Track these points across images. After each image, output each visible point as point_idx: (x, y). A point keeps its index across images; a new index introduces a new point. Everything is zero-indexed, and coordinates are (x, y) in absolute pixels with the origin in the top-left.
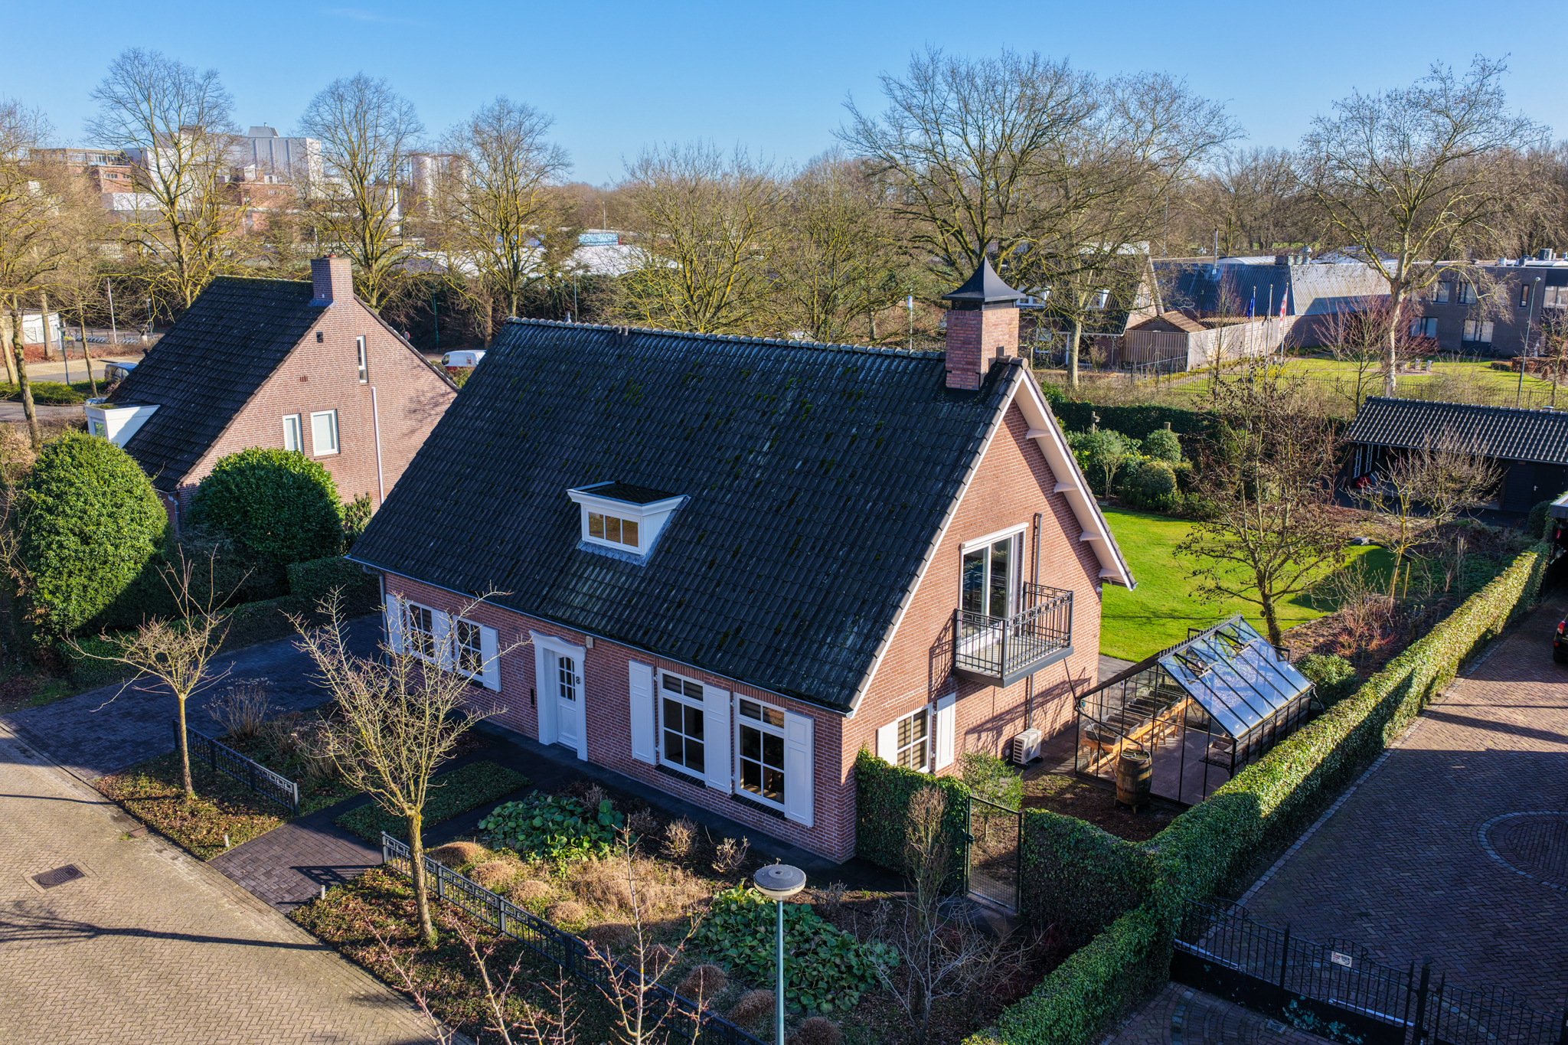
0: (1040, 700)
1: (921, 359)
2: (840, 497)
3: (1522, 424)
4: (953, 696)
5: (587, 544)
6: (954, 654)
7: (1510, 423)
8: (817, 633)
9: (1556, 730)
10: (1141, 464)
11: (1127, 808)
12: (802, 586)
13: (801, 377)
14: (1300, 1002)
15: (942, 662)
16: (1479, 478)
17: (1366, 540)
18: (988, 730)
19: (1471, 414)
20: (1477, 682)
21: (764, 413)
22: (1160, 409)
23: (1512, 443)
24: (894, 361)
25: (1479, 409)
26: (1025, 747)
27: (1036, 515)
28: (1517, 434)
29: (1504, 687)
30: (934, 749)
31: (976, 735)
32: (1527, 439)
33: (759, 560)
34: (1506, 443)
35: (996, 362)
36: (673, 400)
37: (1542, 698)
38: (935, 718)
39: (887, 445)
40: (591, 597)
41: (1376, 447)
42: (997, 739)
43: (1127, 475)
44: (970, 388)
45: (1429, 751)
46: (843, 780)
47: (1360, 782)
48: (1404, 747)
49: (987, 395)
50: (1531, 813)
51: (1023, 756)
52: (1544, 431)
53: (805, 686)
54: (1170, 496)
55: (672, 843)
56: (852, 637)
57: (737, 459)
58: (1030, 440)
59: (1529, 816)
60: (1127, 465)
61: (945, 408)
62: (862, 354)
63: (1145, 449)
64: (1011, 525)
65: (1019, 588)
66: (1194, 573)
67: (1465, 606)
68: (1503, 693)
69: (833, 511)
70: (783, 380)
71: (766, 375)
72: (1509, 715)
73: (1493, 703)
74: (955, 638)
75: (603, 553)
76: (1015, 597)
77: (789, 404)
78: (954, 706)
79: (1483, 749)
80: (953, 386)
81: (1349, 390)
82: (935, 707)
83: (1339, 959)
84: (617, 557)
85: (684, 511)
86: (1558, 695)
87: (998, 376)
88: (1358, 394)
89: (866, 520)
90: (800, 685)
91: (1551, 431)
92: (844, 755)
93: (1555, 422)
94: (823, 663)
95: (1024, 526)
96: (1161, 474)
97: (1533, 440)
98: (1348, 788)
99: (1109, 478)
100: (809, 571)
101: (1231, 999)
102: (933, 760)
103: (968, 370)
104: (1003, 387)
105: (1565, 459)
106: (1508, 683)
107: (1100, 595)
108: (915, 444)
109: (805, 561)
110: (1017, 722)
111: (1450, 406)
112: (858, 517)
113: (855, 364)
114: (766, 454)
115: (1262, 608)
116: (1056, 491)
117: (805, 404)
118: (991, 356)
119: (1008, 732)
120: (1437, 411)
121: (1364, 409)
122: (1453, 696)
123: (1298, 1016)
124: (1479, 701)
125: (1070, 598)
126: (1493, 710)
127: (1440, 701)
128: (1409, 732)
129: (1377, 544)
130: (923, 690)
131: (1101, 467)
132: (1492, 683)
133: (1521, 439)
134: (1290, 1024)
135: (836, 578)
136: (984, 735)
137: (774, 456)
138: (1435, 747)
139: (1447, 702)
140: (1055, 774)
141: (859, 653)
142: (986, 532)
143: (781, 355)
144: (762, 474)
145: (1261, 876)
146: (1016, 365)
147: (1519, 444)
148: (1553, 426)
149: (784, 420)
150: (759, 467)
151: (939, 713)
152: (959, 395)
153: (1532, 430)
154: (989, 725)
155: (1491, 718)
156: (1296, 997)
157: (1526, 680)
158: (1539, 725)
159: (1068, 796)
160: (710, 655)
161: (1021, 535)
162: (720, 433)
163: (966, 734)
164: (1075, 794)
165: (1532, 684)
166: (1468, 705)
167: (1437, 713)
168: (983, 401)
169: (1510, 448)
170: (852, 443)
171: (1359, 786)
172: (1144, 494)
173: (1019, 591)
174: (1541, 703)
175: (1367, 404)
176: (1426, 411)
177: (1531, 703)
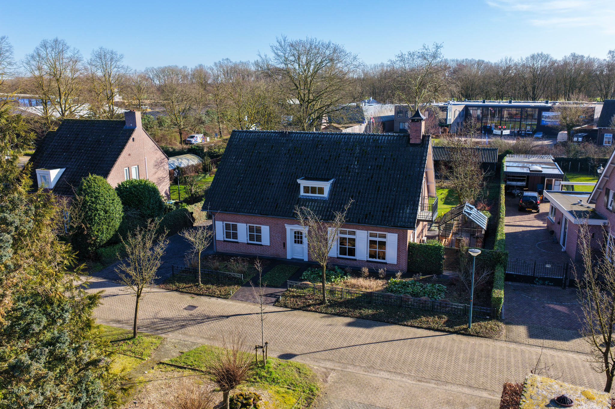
2: (388, 174)
5: (302, 196)
8: (396, 211)
12: (386, 199)
13: (359, 143)
14: (538, 278)
21: (351, 154)
33: (368, 194)
35: (425, 136)
39: (397, 160)
44: (418, 143)
46: (407, 249)
53: (399, 224)
55: (363, 272)
56: (408, 210)
57: (347, 167)
61: (411, 149)
68: (514, 219)
69: (387, 179)
70: (353, 144)
71: (346, 143)
75: (310, 198)
77: (358, 151)
80: (413, 143)
83: (548, 266)
84: (316, 198)
85: (335, 183)
86: (526, 218)
87: (425, 139)
89: (399, 180)
90: (397, 224)
94: (402, 218)
100: (387, 195)
101: (521, 282)
103: (417, 138)
108: (406, 159)
109: (384, 192)
112: (396, 180)
113: (376, 139)
114: (357, 165)
117: (364, 150)
123: (538, 282)
134: (536, 284)
135: (396, 196)
137: (360, 165)
143: (349, 137)
144: (358, 171)
149: (359, 155)
150: (356, 169)
152: (415, 145)
156: (537, 277)
157: (516, 215)
160: (363, 221)
162: (338, 160)
165: (518, 216)
168: (422, 146)
170: (385, 160)
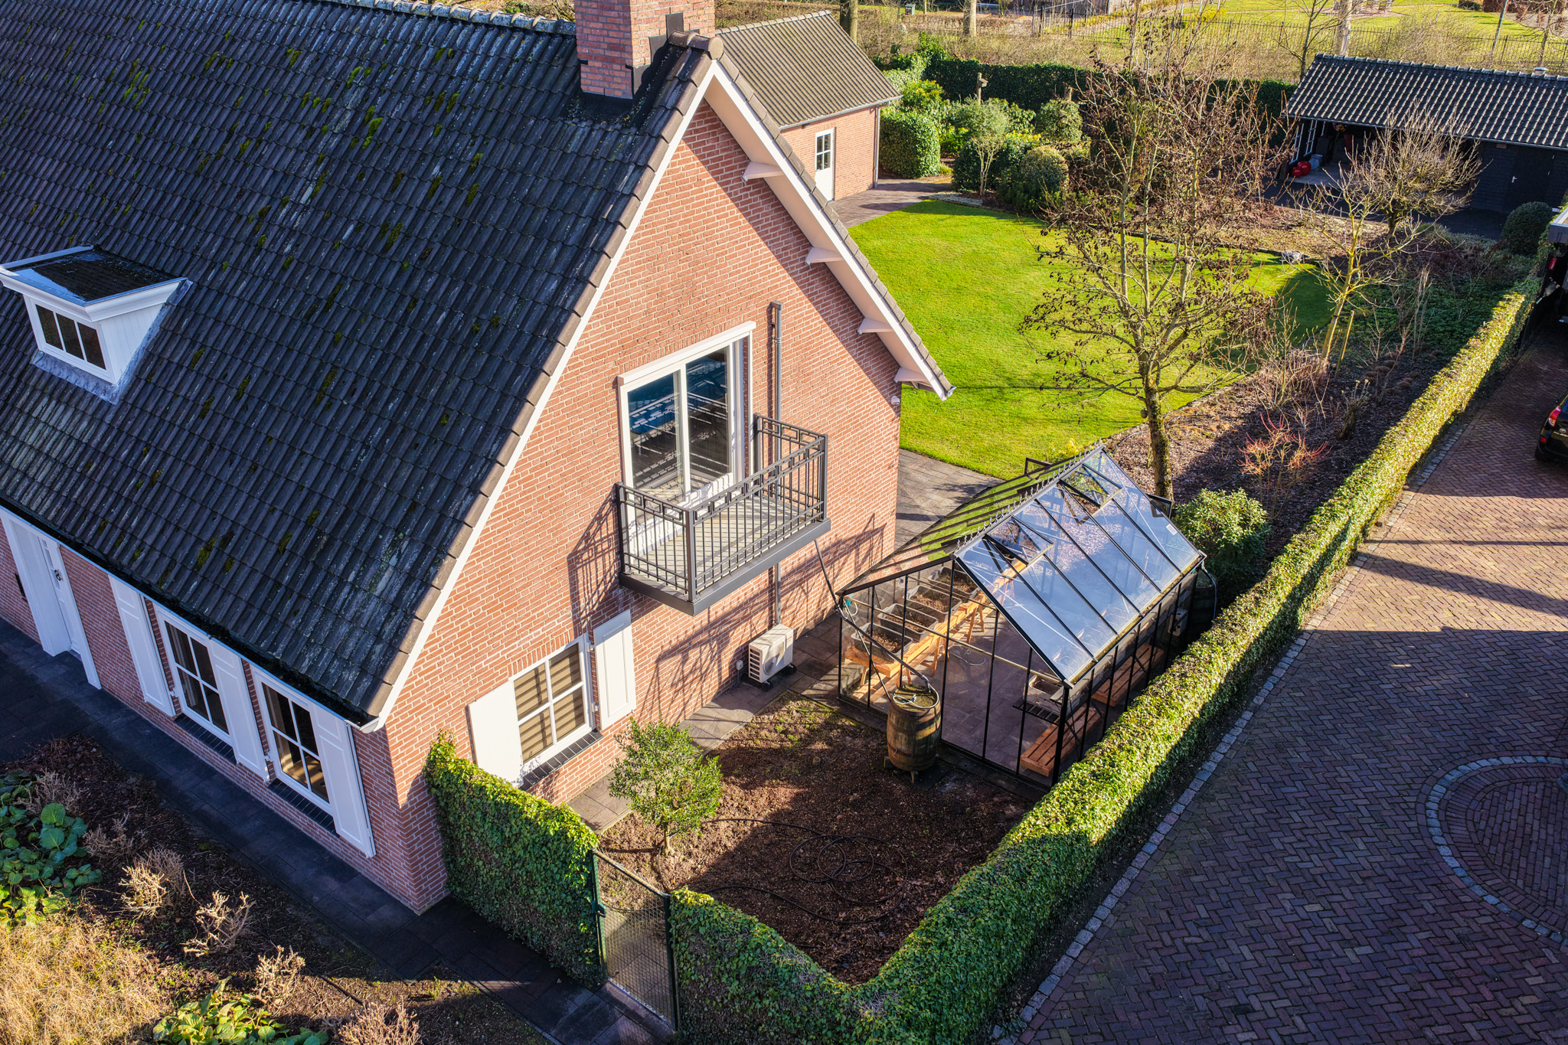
0: (796, 578)
1: (552, 35)
2: (402, 297)
3: (1507, 92)
4: (627, 614)
5: (43, 356)
6: (621, 553)
7: (1492, 91)
8: (337, 559)
9: (1539, 588)
10: (1026, 149)
11: (903, 775)
12: (326, 464)
13: (371, 65)
15: (599, 572)
16: (1450, 172)
17: (1297, 256)
18: (701, 643)
19: (1444, 79)
20: (1432, 498)
21: (312, 130)
22: (1062, 69)
23: (1492, 119)
24: (510, 37)
25: (1455, 72)
26: (764, 660)
27: (771, 306)
28: (1499, 106)
29: (1468, 507)
30: (595, 698)
31: (680, 657)
32: (1511, 114)
33: (271, 407)
34: (1485, 119)
35: (668, 44)
36: (189, 101)
37: (1520, 525)
38: (592, 656)
39: (483, 201)
40: (39, 452)
41: (1320, 123)
42: (720, 652)
43: (1008, 164)
44: (618, 94)
45: (1361, 635)
46: (402, 799)
47: (1258, 700)
48: (1327, 626)
49: (648, 108)
50: (1506, 760)
51: (761, 671)
52: (1534, 103)
53: (306, 663)
54: (1058, 194)
55: (131, 895)
56: (387, 575)
57: (263, 214)
58: (751, 181)
59: (1503, 767)
60: (1009, 150)
61: (579, 130)
62: (465, 23)
63: (1038, 125)
64: (721, 329)
65: (746, 424)
66: (1049, 356)
67: (1427, 394)
68: (1467, 518)
69: (388, 323)
70: (343, 70)
71: (322, 58)
72: (1474, 559)
73: (1452, 536)
74: (620, 531)
75: (64, 375)
76: (740, 438)
77: (348, 115)
78: (630, 628)
79: (1437, 629)
80: (593, 90)
81: (1295, 45)
82: (591, 639)
84: (81, 384)
85: (179, 307)
86: (1541, 521)
87: (668, 71)
88: (1305, 49)
89: (435, 346)
90: (300, 658)
91: (1543, 102)
92: (397, 765)
93: (1549, 90)
94: (338, 619)
95: (747, 328)
96: (1049, 164)
97: (1519, 115)
98: (1240, 716)
99: (984, 167)
100: (341, 437)
102: (596, 716)
103: (613, 60)
104: (675, 95)
105: (1564, 145)
106: (1473, 499)
107: (898, 409)
108: (524, 201)
109: (337, 416)
110: (755, 619)
111: (1419, 67)
112: (424, 337)
113: (452, 44)
114: (306, 207)
115: (1142, 406)
116: (808, 262)
117: (371, 117)
118: (654, 33)
119: (738, 637)
120: (1402, 75)
121: (1311, 72)
122: (1399, 525)
124: (1435, 534)
125: (822, 448)
126: (1453, 550)
127: (1380, 534)
128: (1334, 597)
129: (1312, 262)
130: (563, 621)
131: (975, 153)
132: (1452, 500)
133: (1504, 113)
135: (377, 454)
136: (693, 655)
137: (316, 211)
138: (1370, 626)
139: (1390, 536)
140: (809, 698)
141: (394, 606)
142: (670, 350)
143: (346, 23)
144: (296, 246)
145: (1087, 919)
146: (700, 50)
147: (1500, 120)
148: (1546, 96)
149: (338, 146)
150: (292, 232)
151: (599, 649)
152: (601, 107)
153: (1519, 101)
154: (704, 636)
155: (1449, 567)
157: (1498, 493)
158: (1515, 579)
159: (819, 746)
160: (181, 582)
161: (745, 342)
162: (245, 166)
163: (658, 661)
164: (829, 741)
165: (1505, 500)
166: (1418, 542)
167: (1376, 558)
168: (639, 122)
169: (1489, 126)
170: (431, 193)
171: (1256, 710)
172: (1026, 191)
173: (746, 430)
174: (1519, 536)
175: (1315, 65)
176: (1388, 74)
177: (1505, 536)
